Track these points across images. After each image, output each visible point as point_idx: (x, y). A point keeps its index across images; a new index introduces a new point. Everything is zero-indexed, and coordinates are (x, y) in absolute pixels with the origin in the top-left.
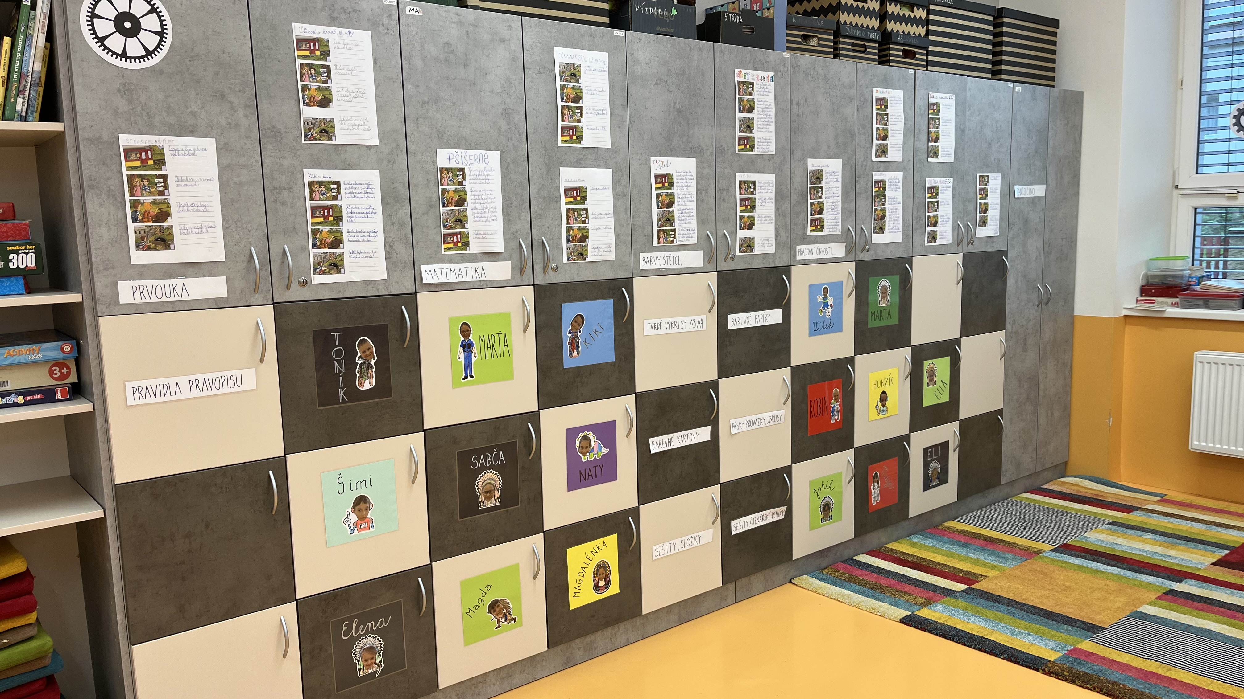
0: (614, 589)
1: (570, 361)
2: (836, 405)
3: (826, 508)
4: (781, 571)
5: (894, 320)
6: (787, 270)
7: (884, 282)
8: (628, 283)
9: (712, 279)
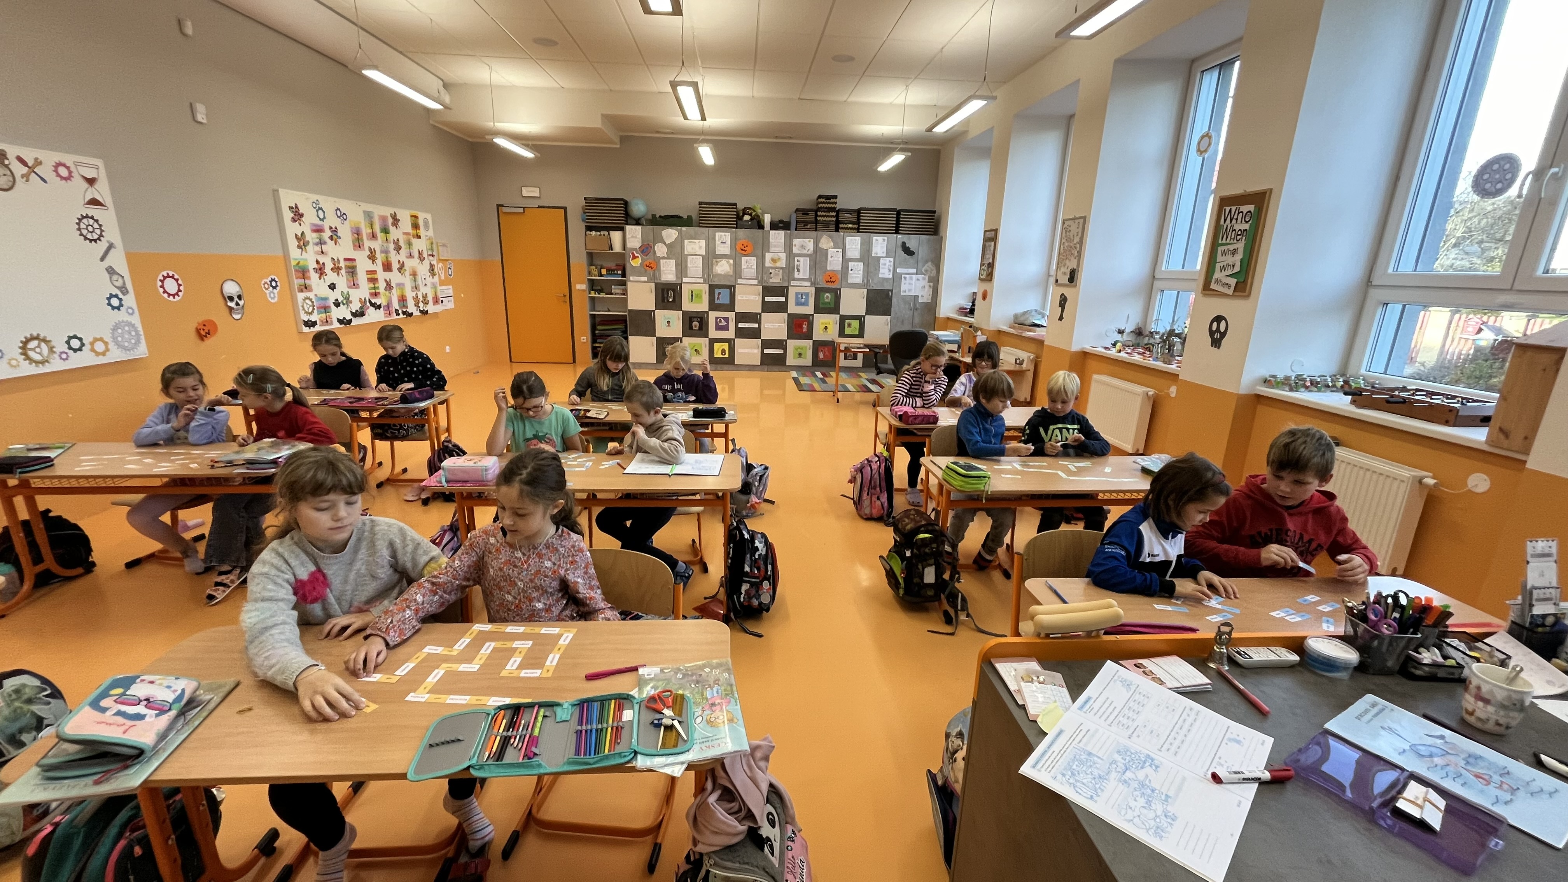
0: (727, 355)
1: (717, 302)
2: (805, 327)
3: (800, 355)
4: (783, 368)
5: (832, 306)
6: (787, 288)
7: (827, 294)
8: (734, 287)
9: (761, 287)
